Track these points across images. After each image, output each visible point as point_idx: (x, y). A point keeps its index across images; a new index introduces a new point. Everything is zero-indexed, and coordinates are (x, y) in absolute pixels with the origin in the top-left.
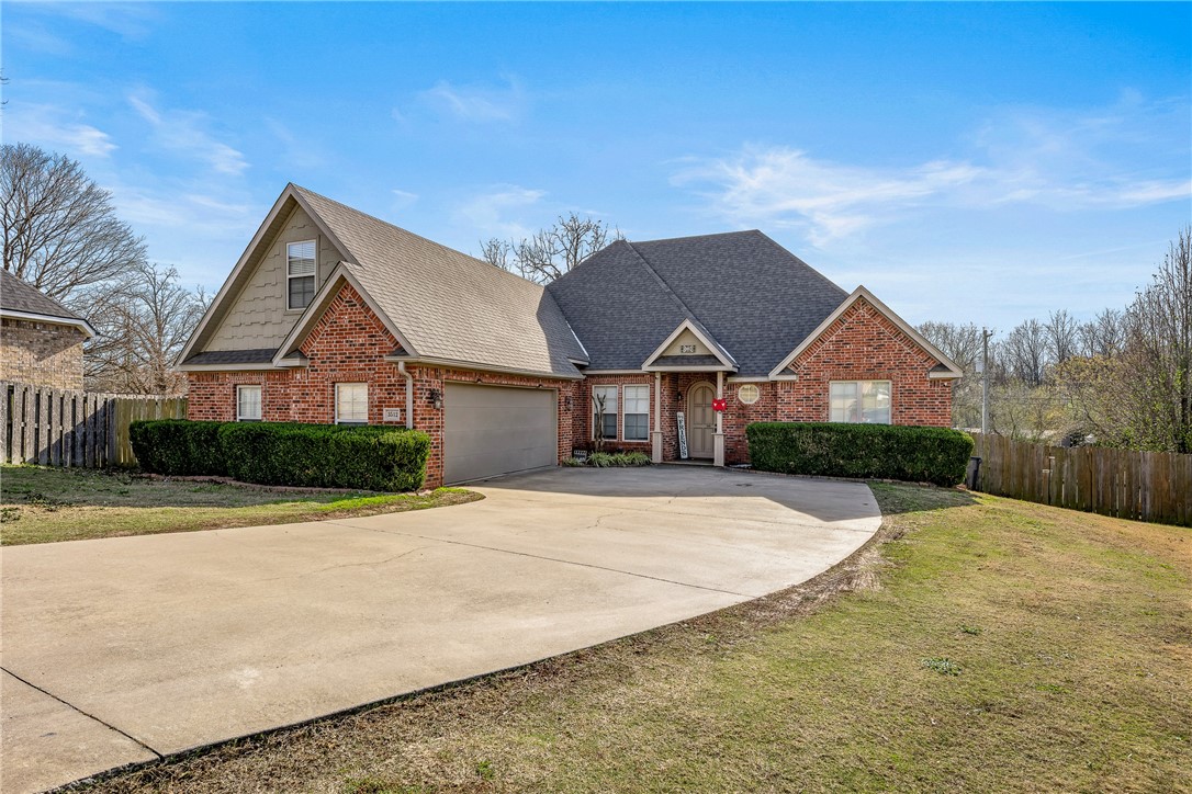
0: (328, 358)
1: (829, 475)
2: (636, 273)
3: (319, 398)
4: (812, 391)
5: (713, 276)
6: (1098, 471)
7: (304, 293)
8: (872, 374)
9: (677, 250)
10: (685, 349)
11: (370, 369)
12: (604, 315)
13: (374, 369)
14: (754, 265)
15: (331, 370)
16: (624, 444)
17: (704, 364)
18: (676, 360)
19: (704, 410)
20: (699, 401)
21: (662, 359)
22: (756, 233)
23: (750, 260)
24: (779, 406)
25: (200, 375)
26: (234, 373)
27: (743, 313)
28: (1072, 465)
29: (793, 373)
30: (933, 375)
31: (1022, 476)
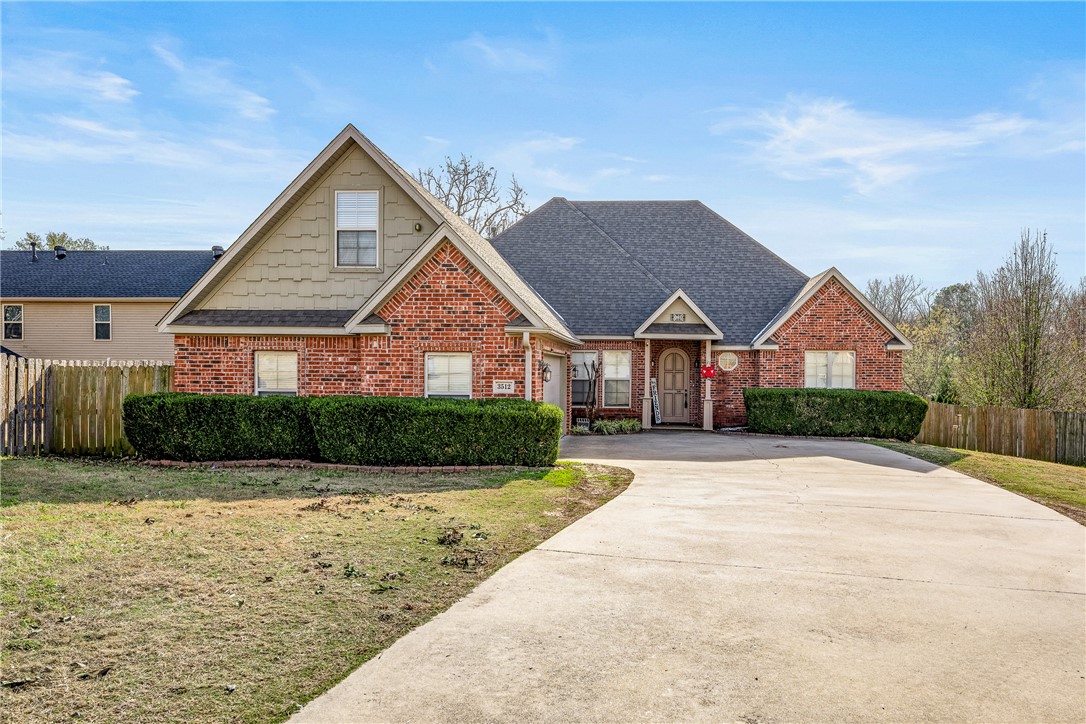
0: (418, 325)
1: (820, 435)
2: (588, 234)
3: (404, 369)
4: (790, 360)
5: (667, 244)
6: (990, 425)
7: (359, 248)
8: (840, 345)
9: (622, 213)
10: (675, 318)
11: (475, 339)
12: (567, 276)
13: (481, 339)
14: (704, 236)
15: (422, 338)
16: (605, 410)
17: (696, 333)
18: (668, 328)
19: (674, 376)
20: (669, 366)
21: (654, 327)
22: (696, 204)
23: (700, 231)
24: (761, 374)
25: (194, 339)
26: (255, 337)
27: (707, 283)
28: (973, 420)
29: (775, 343)
30: (890, 347)
31: (939, 431)
